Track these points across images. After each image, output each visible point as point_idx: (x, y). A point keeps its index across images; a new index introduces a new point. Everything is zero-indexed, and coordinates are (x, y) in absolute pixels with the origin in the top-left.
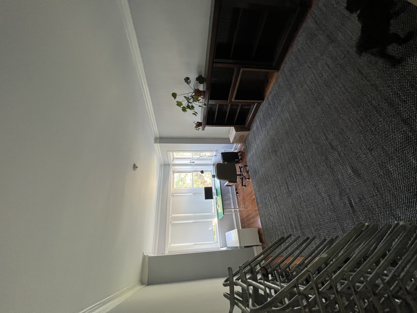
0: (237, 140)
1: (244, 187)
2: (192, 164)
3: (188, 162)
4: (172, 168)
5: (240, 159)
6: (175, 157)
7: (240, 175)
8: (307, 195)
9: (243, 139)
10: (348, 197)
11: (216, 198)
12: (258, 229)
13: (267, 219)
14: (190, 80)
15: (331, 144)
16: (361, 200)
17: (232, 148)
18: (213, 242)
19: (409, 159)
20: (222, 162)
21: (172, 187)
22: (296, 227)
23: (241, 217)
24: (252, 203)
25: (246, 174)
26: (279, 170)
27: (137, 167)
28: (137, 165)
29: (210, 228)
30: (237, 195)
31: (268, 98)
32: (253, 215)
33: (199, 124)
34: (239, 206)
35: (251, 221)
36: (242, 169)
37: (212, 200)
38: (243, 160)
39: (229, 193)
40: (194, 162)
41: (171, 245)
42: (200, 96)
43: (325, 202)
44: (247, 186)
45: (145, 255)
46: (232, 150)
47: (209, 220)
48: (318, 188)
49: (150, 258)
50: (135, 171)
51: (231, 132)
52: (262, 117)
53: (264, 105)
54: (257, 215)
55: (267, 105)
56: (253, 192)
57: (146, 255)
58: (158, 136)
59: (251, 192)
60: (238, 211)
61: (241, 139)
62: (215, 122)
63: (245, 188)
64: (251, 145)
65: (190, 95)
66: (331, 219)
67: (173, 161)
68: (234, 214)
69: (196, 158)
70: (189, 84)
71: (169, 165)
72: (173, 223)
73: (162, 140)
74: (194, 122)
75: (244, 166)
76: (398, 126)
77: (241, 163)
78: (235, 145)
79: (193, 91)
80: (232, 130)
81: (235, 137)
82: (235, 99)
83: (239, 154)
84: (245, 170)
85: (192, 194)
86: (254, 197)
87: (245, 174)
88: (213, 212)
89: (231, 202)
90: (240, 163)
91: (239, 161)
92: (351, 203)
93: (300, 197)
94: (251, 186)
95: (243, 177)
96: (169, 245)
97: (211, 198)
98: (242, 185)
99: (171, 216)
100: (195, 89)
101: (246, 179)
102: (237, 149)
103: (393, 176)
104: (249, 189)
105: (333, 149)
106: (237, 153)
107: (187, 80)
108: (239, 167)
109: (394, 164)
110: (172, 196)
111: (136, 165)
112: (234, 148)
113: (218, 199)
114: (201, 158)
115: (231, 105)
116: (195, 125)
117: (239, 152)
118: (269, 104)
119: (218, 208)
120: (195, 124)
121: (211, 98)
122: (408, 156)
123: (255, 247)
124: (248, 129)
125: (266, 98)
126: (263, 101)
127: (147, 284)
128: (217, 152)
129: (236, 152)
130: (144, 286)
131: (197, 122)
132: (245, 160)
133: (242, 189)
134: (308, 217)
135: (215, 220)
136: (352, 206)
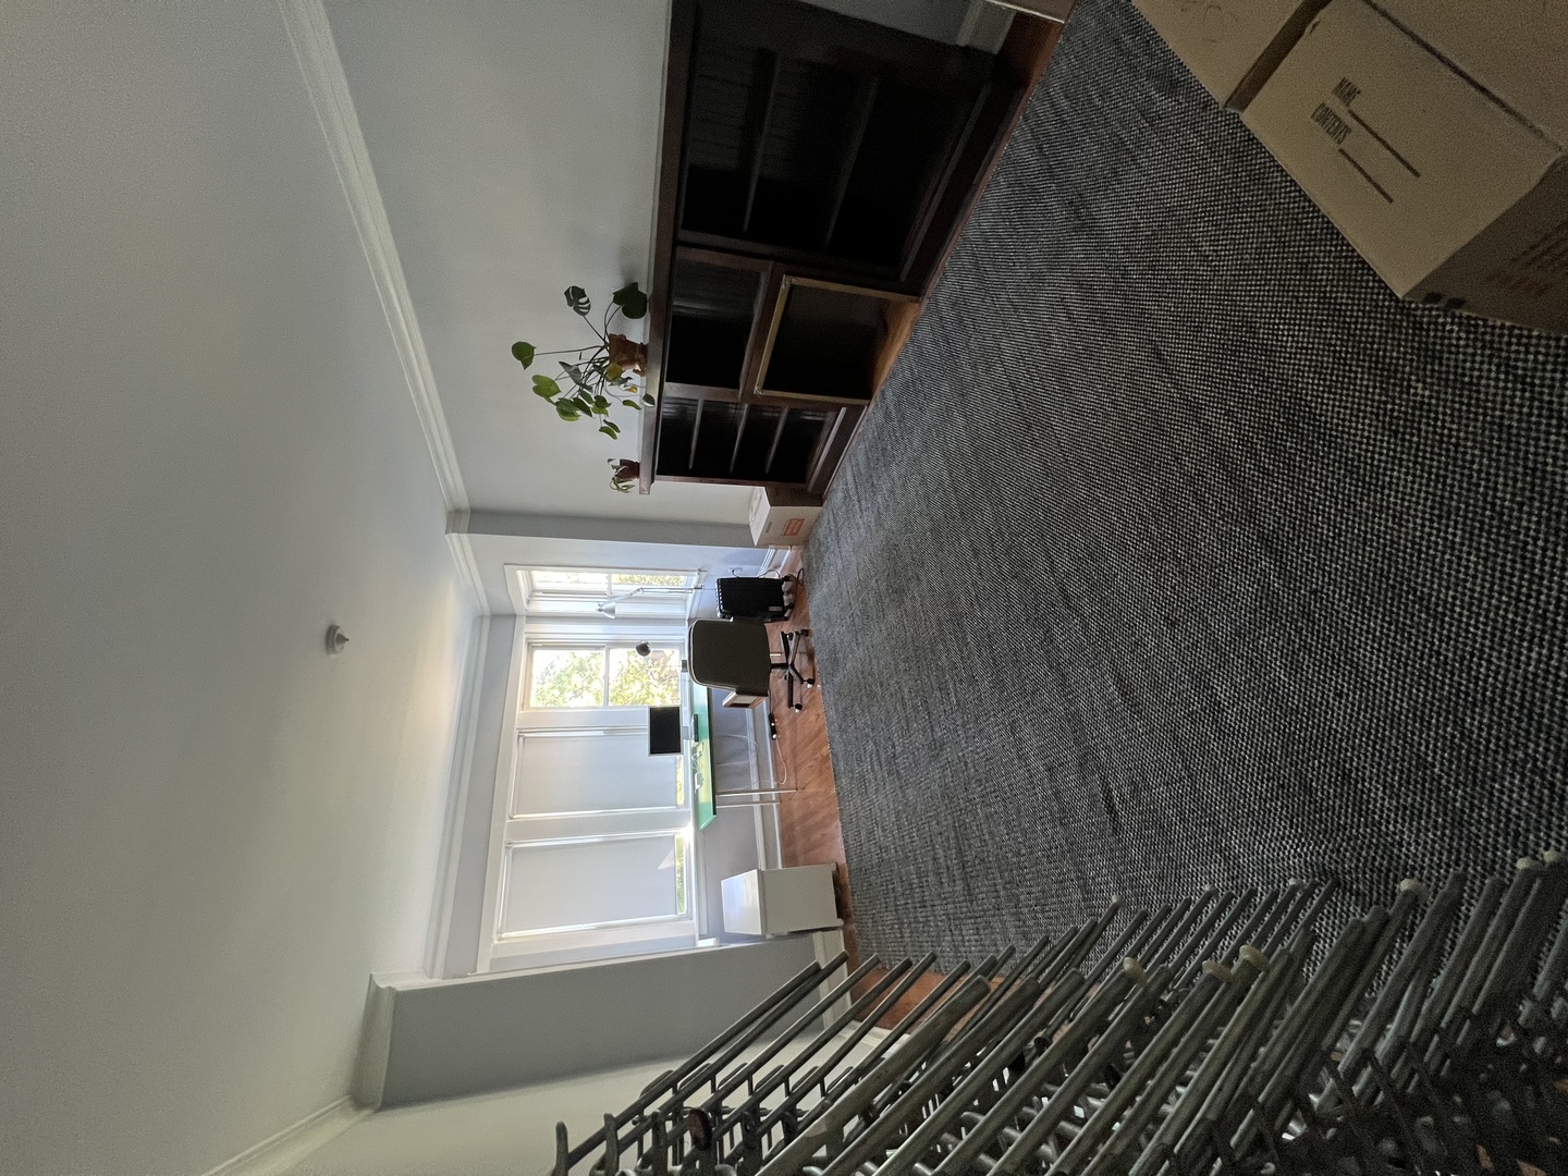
0: (777, 536)
1: (797, 711)
2: (605, 617)
3: (590, 608)
4: (527, 630)
5: (788, 607)
6: (539, 586)
7: (783, 666)
8: (988, 760)
9: (796, 534)
10: (1104, 779)
11: (694, 750)
12: (835, 869)
13: (863, 833)
14: (588, 301)
15: (1063, 591)
16: (1136, 790)
17: (760, 563)
18: (674, 916)
19: (1271, 667)
20: (719, 614)
21: (523, 705)
22: (948, 868)
23: (781, 820)
24: (821, 772)
25: (805, 659)
26: (906, 660)
27: (342, 639)
28: (344, 631)
29: (665, 864)
30: (774, 736)
31: (883, 393)
32: (819, 817)
33: (629, 470)
34: (776, 779)
35: (816, 836)
36: (792, 644)
37: (678, 756)
38: (797, 609)
39: (742, 729)
40: (612, 611)
41: (503, 936)
42: (631, 362)
43: (1037, 790)
44: (807, 707)
45: (378, 988)
46: (762, 572)
47: (660, 833)
48: (1020, 739)
49: (402, 999)
50: (333, 656)
51: (755, 504)
52: (861, 458)
53: (872, 414)
54: (831, 816)
55: (880, 415)
56: (825, 732)
57: (383, 986)
58: (465, 503)
59: (820, 731)
60: (774, 799)
61: (792, 534)
62: (691, 467)
63: (799, 714)
64: (826, 560)
65: (588, 355)
66: (1051, 848)
67: (528, 602)
68: (757, 808)
69: (624, 594)
70: (583, 314)
71: (515, 616)
72: (516, 846)
73: (481, 518)
74: (610, 460)
75: (797, 633)
76: (1248, 553)
77: (791, 619)
78: (771, 552)
79: (602, 344)
80: (759, 495)
81: (770, 524)
82: (766, 386)
83: (785, 587)
84: (802, 648)
85: (601, 733)
86: (826, 750)
87: (801, 663)
88: (680, 801)
89: (749, 764)
90: (786, 619)
91: (785, 612)
92: (1108, 799)
93: (966, 764)
94: (819, 711)
95: (792, 672)
96: (495, 936)
97: (675, 747)
98: (790, 704)
99: (511, 818)
100: (610, 337)
101: (802, 681)
102: (777, 567)
103: (1227, 718)
104: (813, 718)
105: (1069, 607)
106: (777, 583)
107: (575, 296)
108: (784, 635)
109: (1232, 679)
110: (521, 739)
111: (339, 631)
112: (767, 563)
113: (698, 754)
114: (639, 594)
115: (752, 408)
116: (614, 472)
117: (787, 579)
118: (887, 415)
119: (697, 786)
120: (614, 467)
121: (672, 375)
122: (1269, 658)
123: (819, 933)
124: (817, 498)
125: (877, 393)
126: (867, 402)
127: (379, 1104)
128: (703, 574)
129: (776, 577)
130: (366, 1112)
131: (623, 462)
132: (804, 611)
133: (791, 716)
134: (987, 837)
135: (686, 834)
136: (1111, 809)
